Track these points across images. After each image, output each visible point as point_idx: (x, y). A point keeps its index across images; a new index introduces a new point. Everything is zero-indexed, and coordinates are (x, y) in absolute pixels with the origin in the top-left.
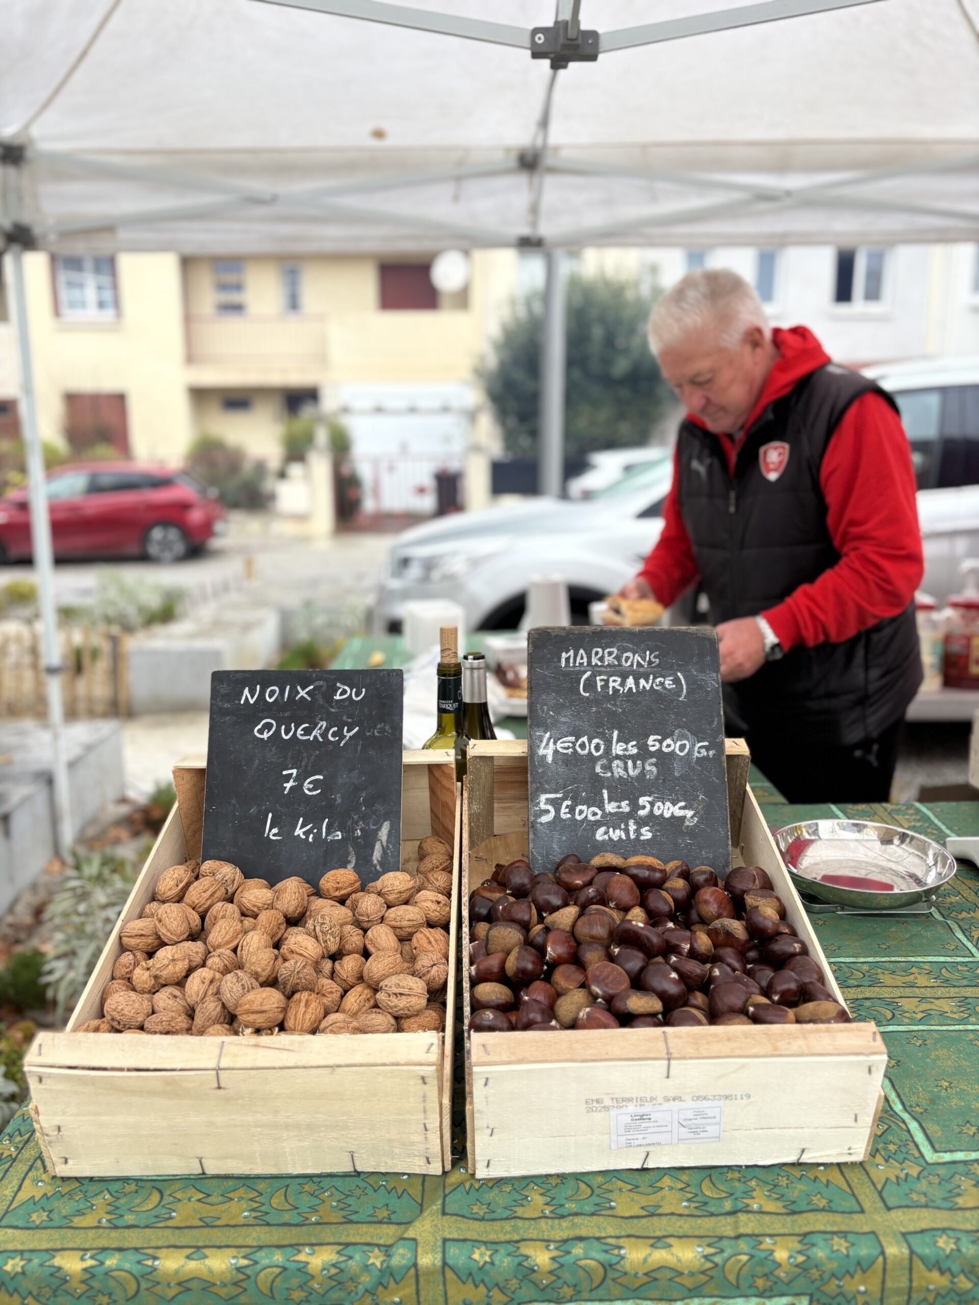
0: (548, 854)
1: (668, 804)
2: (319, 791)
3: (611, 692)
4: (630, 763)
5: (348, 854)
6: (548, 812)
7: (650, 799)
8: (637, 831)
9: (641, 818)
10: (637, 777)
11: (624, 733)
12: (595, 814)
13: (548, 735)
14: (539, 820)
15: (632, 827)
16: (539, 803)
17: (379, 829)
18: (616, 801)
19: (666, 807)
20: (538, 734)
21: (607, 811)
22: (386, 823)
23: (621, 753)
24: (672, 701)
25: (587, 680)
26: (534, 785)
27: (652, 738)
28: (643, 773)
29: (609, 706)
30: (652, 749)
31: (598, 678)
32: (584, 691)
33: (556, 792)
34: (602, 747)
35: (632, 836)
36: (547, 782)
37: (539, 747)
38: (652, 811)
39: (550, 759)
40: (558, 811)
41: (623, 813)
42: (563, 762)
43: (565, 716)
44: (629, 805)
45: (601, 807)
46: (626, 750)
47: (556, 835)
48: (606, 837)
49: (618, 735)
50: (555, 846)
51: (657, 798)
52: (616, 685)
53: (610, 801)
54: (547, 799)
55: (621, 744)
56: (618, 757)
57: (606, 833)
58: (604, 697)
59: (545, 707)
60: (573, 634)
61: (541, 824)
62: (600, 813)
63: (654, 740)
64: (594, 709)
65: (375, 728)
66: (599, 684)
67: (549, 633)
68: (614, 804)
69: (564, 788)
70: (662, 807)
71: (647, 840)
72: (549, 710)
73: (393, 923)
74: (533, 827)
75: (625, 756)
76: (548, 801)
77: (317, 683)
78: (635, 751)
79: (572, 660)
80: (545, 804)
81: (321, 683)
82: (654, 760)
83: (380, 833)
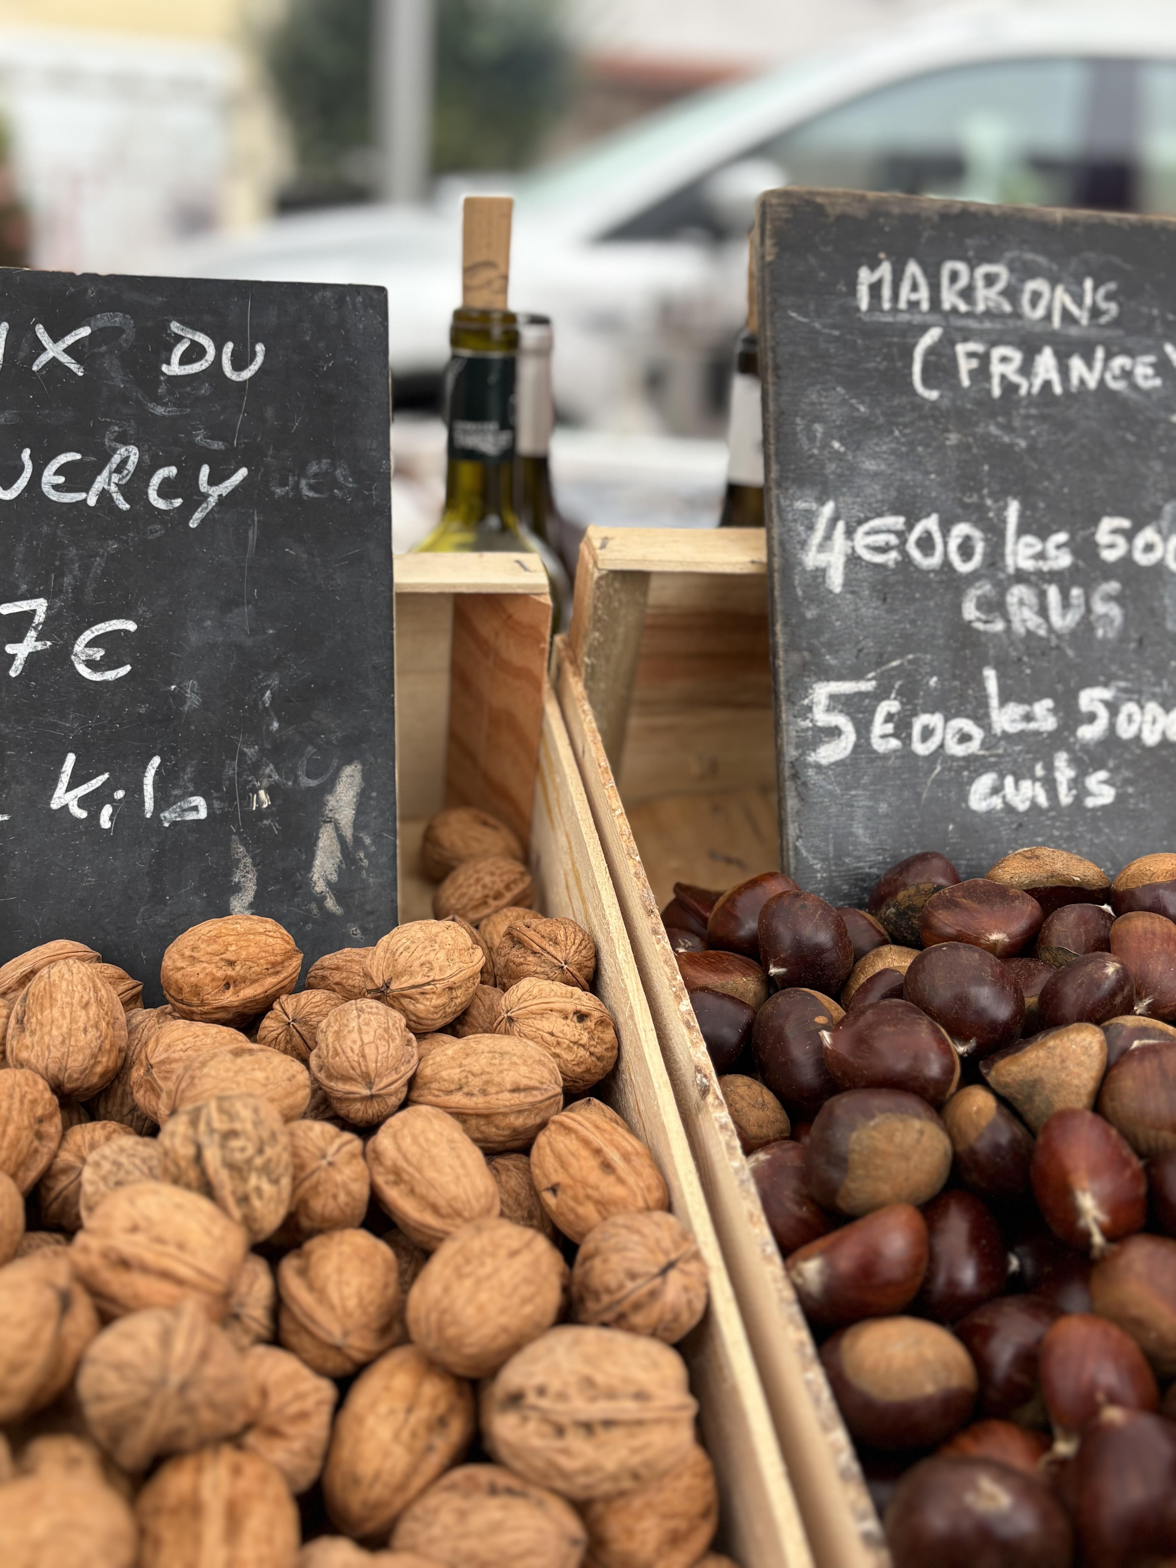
0: (839, 855)
1: (1153, 708)
2: (126, 670)
3: (996, 391)
4: (1053, 593)
5: (231, 865)
6: (834, 732)
7: (1107, 694)
8: (1077, 783)
9: (1085, 748)
10: (1073, 633)
11: (1034, 508)
12: (965, 738)
13: (828, 509)
14: (812, 758)
15: (1064, 773)
16: (810, 709)
17: (329, 786)
18: (1021, 701)
19: (1148, 718)
20: (800, 505)
21: (997, 729)
22: (348, 770)
23: (1028, 565)
24: (1153, 423)
25: (931, 351)
26: (795, 657)
27: (1107, 524)
28: (1087, 623)
29: (993, 430)
30: (1109, 556)
31: (961, 349)
32: (927, 382)
33: (857, 675)
34: (979, 548)
35: (1065, 798)
36: (833, 647)
37: (804, 544)
38: (1112, 727)
39: (836, 580)
40: (863, 728)
41: (1037, 733)
42: (873, 588)
43: (875, 456)
44: (1054, 711)
45: (982, 718)
46: (1041, 556)
47: (862, 799)
48: (996, 802)
49: (1022, 516)
50: (859, 830)
51: (1125, 690)
52: (1011, 371)
53: (1004, 701)
54: (833, 698)
55: (1029, 539)
56: (1020, 577)
57: (997, 790)
58: (979, 403)
59: (819, 428)
60: (888, 215)
61: (818, 767)
62: (978, 734)
63: (1115, 531)
64: (953, 438)
65: (302, 474)
66: (965, 366)
67: (819, 209)
68: (1015, 710)
69: (879, 663)
70: (1137, 717)
71: (1104, 808)
72: (828, 436)
73: (458, 1100)
74: (795, 776)
75: (1039, 573)
76: (838, 702)
77: (104, 320)
78: (1063, 560)
79: (886, 292)
80: (829, 710)
81: (118, 319)
82: (1113, 587)
83: (332, 801)
